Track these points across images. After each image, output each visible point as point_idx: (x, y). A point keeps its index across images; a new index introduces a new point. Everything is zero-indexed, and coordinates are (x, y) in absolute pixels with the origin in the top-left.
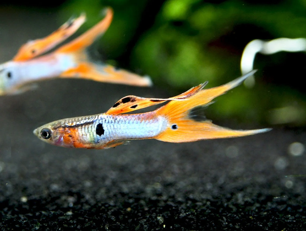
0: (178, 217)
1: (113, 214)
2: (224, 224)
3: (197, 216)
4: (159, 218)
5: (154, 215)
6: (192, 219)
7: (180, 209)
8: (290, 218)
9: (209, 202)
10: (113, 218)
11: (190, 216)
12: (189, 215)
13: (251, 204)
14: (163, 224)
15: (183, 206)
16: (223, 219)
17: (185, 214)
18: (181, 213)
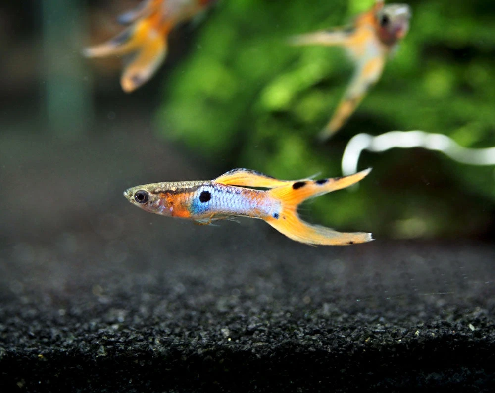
0: (247, 328)
1: (169, 326)
2: (300, 335)
3: (270, 328)
4: (223, 330)
5: (218, 327)
6: (263, 331)
7: (251, 319)
8: (378, 328)
9: (289, 313)
10: (167, 331)
11: (261, 328)
12: (260, 326)
13: (338, 315)
14: (228, 337)
15: (255, 317)
16: (299, 330)
17: (255, 325)
18: (250, 323)
